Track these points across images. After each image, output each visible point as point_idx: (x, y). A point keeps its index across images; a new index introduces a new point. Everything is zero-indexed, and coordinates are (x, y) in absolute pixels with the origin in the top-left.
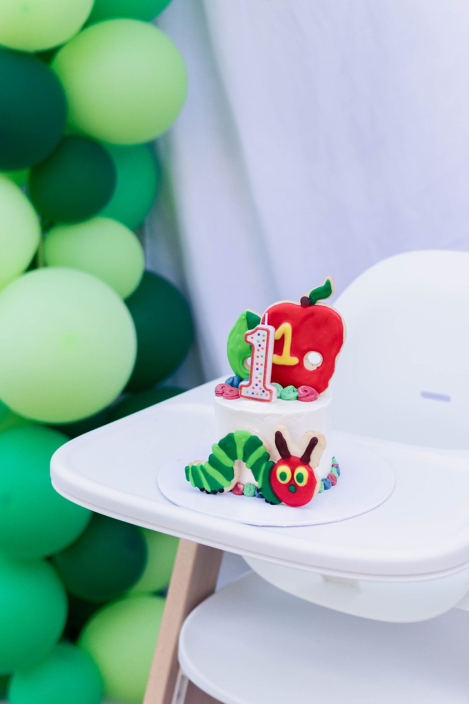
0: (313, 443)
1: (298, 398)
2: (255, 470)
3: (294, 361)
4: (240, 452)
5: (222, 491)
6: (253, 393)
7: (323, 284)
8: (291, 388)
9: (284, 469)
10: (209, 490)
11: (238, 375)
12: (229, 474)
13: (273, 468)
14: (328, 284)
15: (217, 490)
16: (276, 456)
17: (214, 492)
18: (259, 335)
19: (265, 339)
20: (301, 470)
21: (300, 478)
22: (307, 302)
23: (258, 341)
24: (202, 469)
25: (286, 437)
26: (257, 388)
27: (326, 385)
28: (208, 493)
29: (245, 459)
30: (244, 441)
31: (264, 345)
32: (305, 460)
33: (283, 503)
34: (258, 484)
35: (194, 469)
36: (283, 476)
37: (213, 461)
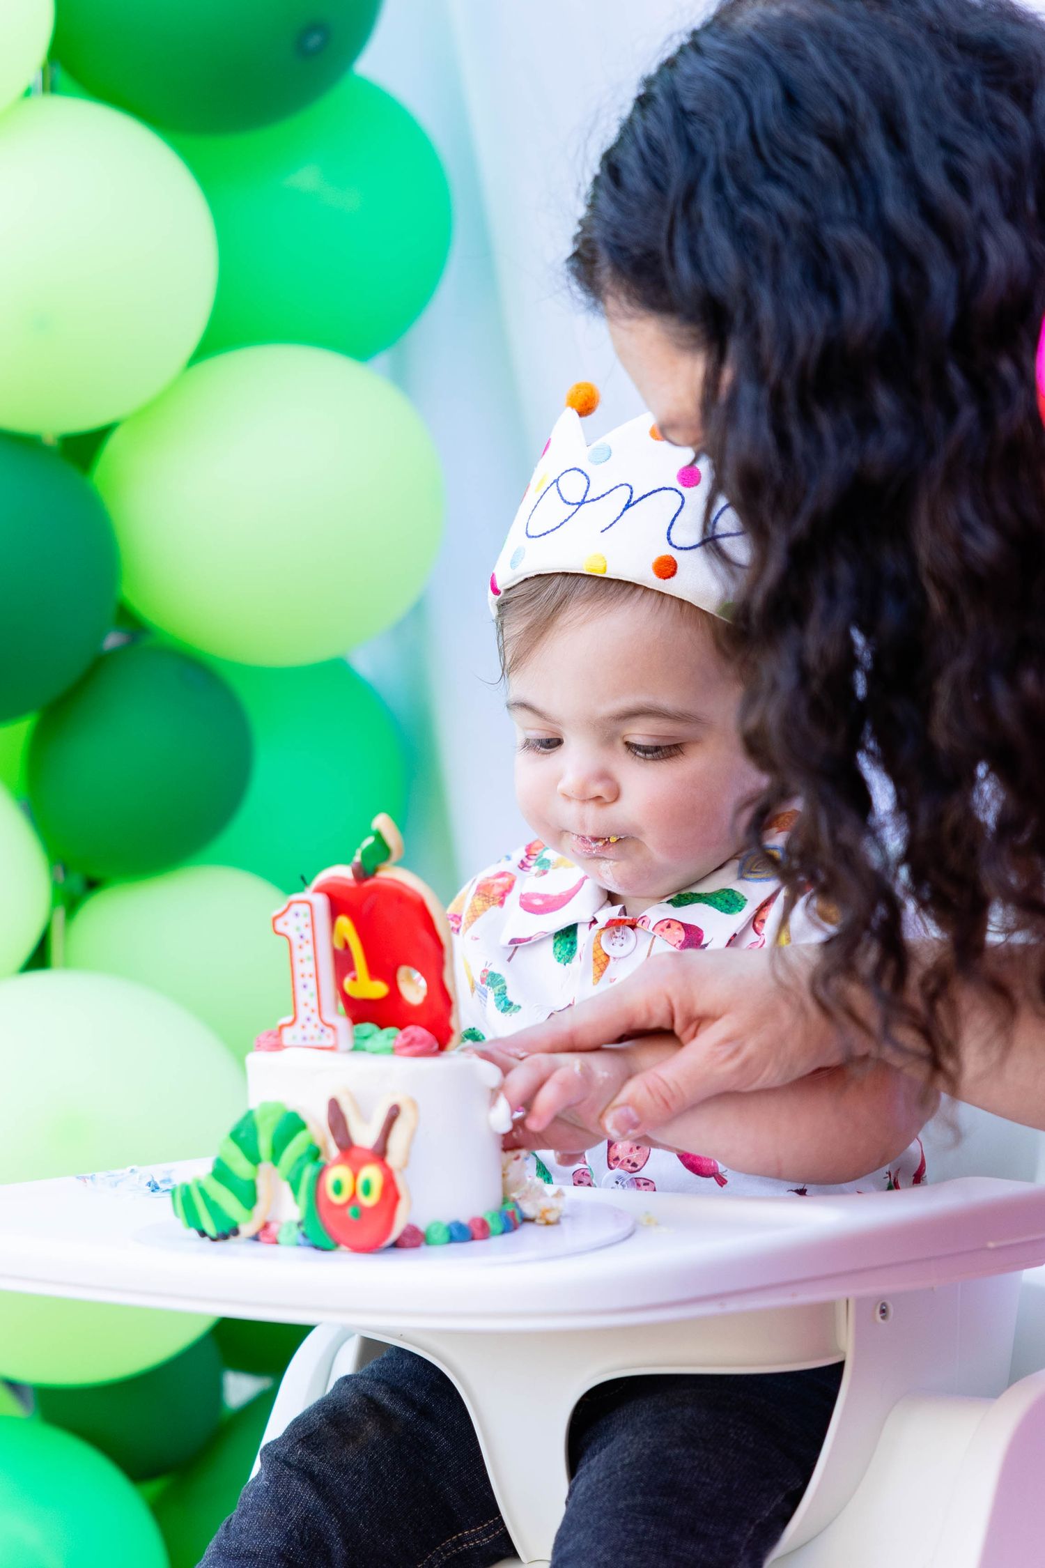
0: (393, 1115)
1: (393, 1050)
3: (379, 989)
4: (264, 1145)
5: (235, 1232)
6: (305, 1039)
9: (339, 1173)
10: (214, 1232)
12: (249, 1196)
13: (321, 1175)
15: (229, 1233)
17: (224, 1237)
18: (297, 915)
19: (308, 920)
20: (370, 1173)
21: (367, 1188)
23: (298, 929)
24: (202, 1191)
25: (347, 1108)
26: (310, 1026)
28: (213, 1240)
29: (275, 1160)
30: (275, 1120)
31: (308, 934)
32: (380, 1151)
33: (343, 1248)
36: (338, 1188)
37: (221, 1172)
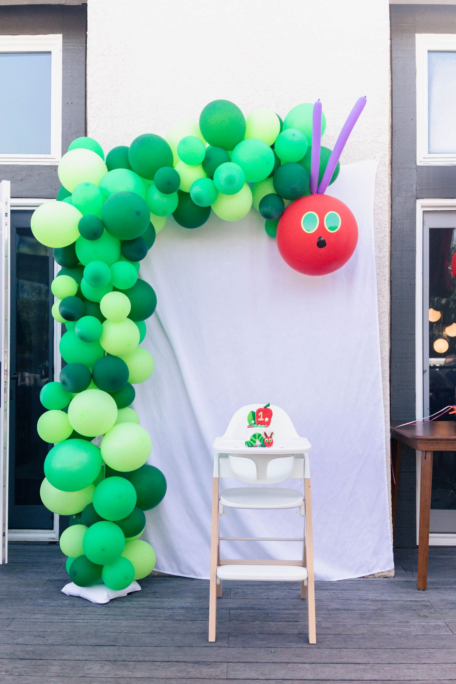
0: (272, 433)
1: (265, 427)
2: (260, 441)
3: (263, 420)
4: (257, 437)
7: (268, 404)
8: (263, 425)
9: (267, 439)
10: (251, 446)
11: (250, 424)
12: (255, 442)
13: (264, 440)
14: (269, 403)
16: (264, 437)
20: (270, 439)
21: (270, 440)
22: (265, 407)
24: (249, 442)
25: (267, 433)
27: (269, 425)
28: (250, 447)
29: (258, 439)
30: (258, 435)
32: (271, 437)
33: (267, 447)
34: (261, 443)
35: (247, 442)
36: (267, 441)
37: (251, 440)
